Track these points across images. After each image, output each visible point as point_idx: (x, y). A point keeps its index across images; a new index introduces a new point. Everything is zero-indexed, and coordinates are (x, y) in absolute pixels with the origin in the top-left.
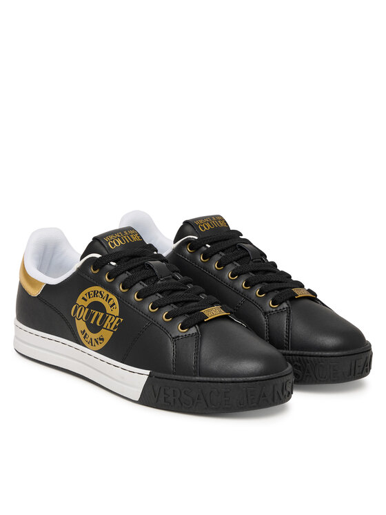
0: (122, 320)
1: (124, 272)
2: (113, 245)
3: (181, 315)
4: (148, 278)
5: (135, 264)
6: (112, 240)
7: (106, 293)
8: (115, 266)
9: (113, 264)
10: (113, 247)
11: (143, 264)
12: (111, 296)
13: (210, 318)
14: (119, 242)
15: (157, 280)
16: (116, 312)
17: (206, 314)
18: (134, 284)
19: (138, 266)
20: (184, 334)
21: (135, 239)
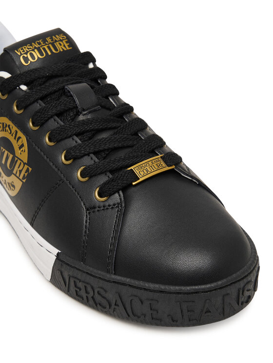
0: (30, 169)
1: (36, 101)
2: (26, 59)
3: (101, 173)
4: (66, 111)
5: (51, 89)
6: (26, 53)
7: (14, 128)
8: (25, 91)
9: (24, 87)
10: (26, 62)
11: (63, 88)
12: (20, 134)
13: (141, 180)
14: (37, 55)
15: (78, 114)
16: (24, 157)
17: (137, 172)
18: (47, 121)
19: (55, 92)
20: (102, 204)
21: (60, 48)
